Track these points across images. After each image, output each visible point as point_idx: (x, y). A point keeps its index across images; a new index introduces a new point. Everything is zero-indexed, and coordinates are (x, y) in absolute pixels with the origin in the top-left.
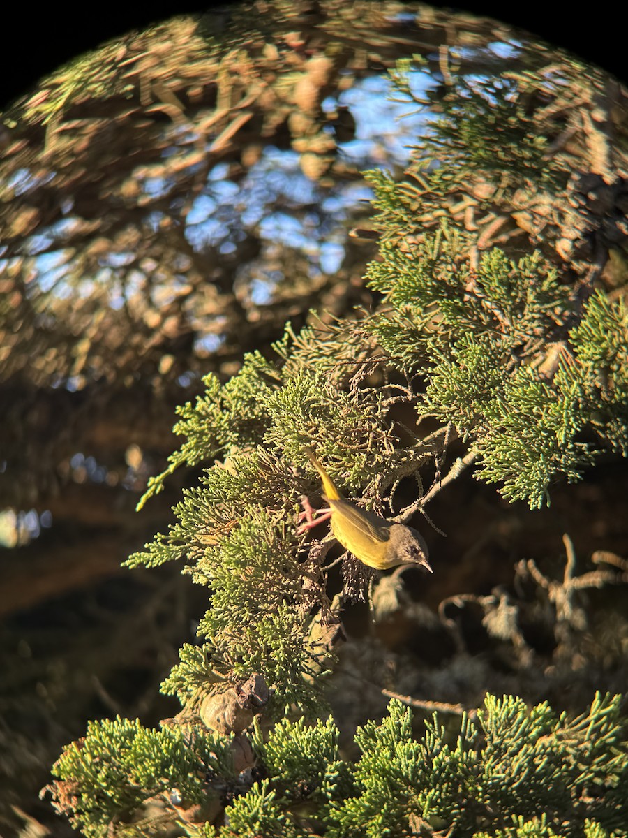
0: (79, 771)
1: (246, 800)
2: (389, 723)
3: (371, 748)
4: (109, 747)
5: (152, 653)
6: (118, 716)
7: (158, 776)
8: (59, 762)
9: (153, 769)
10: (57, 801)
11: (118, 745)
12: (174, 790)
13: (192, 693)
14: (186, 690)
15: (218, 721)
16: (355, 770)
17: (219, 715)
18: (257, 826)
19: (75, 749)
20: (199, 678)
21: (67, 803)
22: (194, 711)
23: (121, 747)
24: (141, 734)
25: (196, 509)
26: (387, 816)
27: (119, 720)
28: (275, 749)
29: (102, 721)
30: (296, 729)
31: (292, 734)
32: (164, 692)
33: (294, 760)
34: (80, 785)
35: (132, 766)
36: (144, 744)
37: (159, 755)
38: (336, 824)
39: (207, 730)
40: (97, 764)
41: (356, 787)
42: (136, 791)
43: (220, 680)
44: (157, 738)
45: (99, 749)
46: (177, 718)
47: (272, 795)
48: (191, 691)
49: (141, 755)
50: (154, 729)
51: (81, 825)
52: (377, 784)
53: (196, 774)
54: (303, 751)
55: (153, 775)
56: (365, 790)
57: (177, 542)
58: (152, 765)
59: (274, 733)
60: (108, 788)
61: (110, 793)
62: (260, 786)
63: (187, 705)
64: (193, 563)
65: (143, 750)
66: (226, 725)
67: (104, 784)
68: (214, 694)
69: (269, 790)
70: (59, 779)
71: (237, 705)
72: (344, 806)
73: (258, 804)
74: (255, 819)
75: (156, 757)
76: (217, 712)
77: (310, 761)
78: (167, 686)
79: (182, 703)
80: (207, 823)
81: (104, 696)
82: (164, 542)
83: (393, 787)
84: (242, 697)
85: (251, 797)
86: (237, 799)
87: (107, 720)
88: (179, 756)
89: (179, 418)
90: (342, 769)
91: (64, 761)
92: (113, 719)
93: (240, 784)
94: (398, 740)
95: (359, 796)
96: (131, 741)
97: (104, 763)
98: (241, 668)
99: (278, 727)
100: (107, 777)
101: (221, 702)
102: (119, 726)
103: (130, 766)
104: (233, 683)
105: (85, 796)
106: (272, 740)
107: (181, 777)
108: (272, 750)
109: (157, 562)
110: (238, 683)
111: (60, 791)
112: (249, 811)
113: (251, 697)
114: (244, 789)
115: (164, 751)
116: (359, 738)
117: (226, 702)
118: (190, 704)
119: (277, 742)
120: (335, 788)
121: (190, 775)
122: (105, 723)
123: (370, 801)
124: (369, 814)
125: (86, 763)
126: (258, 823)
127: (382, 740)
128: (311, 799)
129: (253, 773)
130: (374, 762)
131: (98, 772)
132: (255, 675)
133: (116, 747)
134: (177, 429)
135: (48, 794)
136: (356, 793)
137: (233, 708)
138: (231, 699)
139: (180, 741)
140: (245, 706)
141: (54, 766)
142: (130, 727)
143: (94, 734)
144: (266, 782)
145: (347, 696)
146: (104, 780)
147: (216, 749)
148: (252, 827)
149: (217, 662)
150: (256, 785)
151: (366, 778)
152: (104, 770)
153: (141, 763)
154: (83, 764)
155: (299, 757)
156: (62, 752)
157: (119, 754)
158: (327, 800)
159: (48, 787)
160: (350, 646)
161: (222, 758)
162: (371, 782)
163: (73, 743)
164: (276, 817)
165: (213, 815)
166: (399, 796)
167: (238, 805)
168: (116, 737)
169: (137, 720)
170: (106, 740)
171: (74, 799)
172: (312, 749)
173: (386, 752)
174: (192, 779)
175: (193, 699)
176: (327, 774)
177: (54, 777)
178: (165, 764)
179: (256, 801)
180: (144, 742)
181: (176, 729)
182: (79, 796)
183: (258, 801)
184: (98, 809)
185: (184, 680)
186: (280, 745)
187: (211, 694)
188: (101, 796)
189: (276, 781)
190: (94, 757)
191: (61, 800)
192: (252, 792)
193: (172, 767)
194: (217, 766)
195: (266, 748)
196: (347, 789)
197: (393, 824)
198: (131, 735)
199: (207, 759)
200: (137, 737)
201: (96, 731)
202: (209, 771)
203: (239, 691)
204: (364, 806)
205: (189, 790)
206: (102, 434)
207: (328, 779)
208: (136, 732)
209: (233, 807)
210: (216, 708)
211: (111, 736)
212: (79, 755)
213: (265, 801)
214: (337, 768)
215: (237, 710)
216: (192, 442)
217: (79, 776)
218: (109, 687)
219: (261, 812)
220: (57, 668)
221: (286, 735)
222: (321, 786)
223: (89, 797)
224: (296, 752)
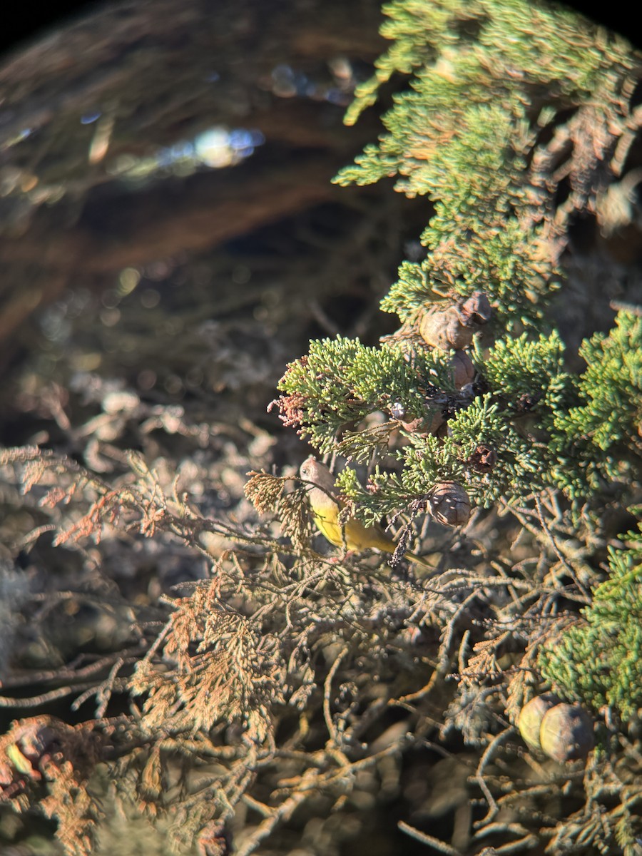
0: (303, 387)
1: (467, 413)
2: (618, 335)
3: (598, 360)
4: (331, 364)
5: (364, 281)
6: (338, 336)
7: (381, 392)
8: (284, 378)
9: (375, 385)
10: (284, 413)
11: (340, 362)
12: (396, 404)
13: (411, 311)
14: (406, 308)
15: (440, 337)
16: (581, 381)
17: (442, 331)
18: (479, 437)
19: (299, 366)
20: (421, 295)
21: (293, 416)
22: (414, 328)
23: (342, 365)
24: (362, 352)
26: (616, 424)
27: (340, 339)
28: (496, 365)
29: (323, 340)
30: (518, 345)
31: (513, 351)
32: (385, 310)
33: (517, 376)
34: (305, 400)
35: (354, 382)
36: (364, 362)
37: (380, 372)
38: (562, 433)
39: (428, 347)
40: (320, 380)
41: (582, 398)
42: (363, 405)
43: (441, 298)
44: (377, 356)
45: (322, 366)
46: (397, 334)
47: (494, 407)
48: (410, 309)
49: (362, 372)
50: (374, 348)
51: (309, 436)
52: (604, 394)
53: (417, 389)
54: (525, 366)
55: (375, 390)
56: (592, 399)
57: (392, 156)
58: (374, 381)
59: (495, 350)
60: (332, 402)
61: (334, 407)
62: (482, 400)
63: (408, 322)
64: (406, 178)
65: (364, 367)
66: (448, 342)
67: (329, 399)
68: (435, 312)
69: (491, 402)
70: (285, 394)
71: (459, 322)
72: (569, 415)
73: (480, 416)
74: (477, 430)
75: (378, 374)
76: (439, 329)
77: (533, 375)
78: (387, 304)
79: (402, 320)
80: (430, 435)
81: (322, 319)
83: (623, 396)
84: (465, 315)
85: (473, 410)
86: (459, 412)
87: (328, 339)
88: (399, 373)
89: (387, 19)
90: (567, 382)
91: (292, 375)
92: (333, 338)
93: (461, 398)
94: (627, 352)
95: (585, 405)
96: (352, 359)
97: (328, 380)
98: (464, 287)
99: (499, 344)
100: (331, 392)
101: (443, 319)
102: (341, 344)
103: (352, 382)
104: (455, 301)
105: (310, 410)
106: (493, 357)
107: (402, 393)
108: (493, 366)
110: (459, 302)
111: (286, 404)
112: (472, 424)
113: (474, 315)
114: (466, 402)
115: (385, 369)
116: (585, 350)
117: (448, 320)
118: (410, 320)
119: (498, 358)
120: (560, 399)
121: (411, 391)
122: (327, 342)
123: (597, 410)
124: (596, 422)
125: (309, 379)
126: (481, 434)
127: (609, 351)
128: (534, 411)
129: (474, 388)
130: (602, 373)
131: (322, 388)
132: (477, 293)
133: (338, 364)
134: (388, 31)
135: (275, 408)
136: (583, 403)
137: (456, 325)
138: (453, 316)
139: (400, 359)
140: (468, 324)
141: (280, 382)
142: (351, 346)
143: (316, 352)
144: (487, 396)
145: (571, 313)
146: (328, 396)
147: (437, 366)
148: (475, 438)
149: (437, 281)
150: (477, 399)
151: (592, 388)
152: (327, 385)
153: (363, 379)
154: (307, 380)
155: (522, 372)
156: (287, 369)
157: (341, 371)
158: (551, 410)
159: (275, 401)
160: (577, 262)
161: (442, 374)
162: (597, 392)
163: (296, 361)
164: (499, 428)
165: (435, 426)
166: (628, 404)
167: (460, 417)
168: (337, 355)
169: (357, 339)
170: (328, 358)
171: (300, 412)
172: (536, 365)
173: (615, 363)
174: (413, 394)
175: (413, 317)
176: (551, 387)
177: (279, 392)
178: (387, 380)
179: (478, 414)
180: (365, 360)
181: (396, 346)
182: (305, 410)
183: (480, 414)
184: (324, 422)
185: (403, 298)
186: (501, 361)
187: (431, 311)
188: (325, 410)
189: (498, 395)
190: (317, 374)
191: (288, 412)
192: (474, 406)
193: (393, 383)
194: (438, 382)
195: (486, 364)
196: (572, 399)
197: (622, 432)
198: (352, 353)
199: (427, 376)
200: (358, 355)
201: (318, 349)
202: (431, 386)
203: (461, 308)
204: (591, 416)
205: (411, 404)
207: (552, 391)
208: (356, 350)
209: (456, 420)
210: (439, 324)
211: (332, 354)
212: (303, 371)
213: (488, 414)
214: (562, 381)
215: (459, 327)
216: (405, 46)
217: (304, 392)
218: (327, 310)
219: (483, 423)
220: (273, 293)
221: (508, 352)
222: (545, 398)
223: (314, 411)
224: (518, 367)
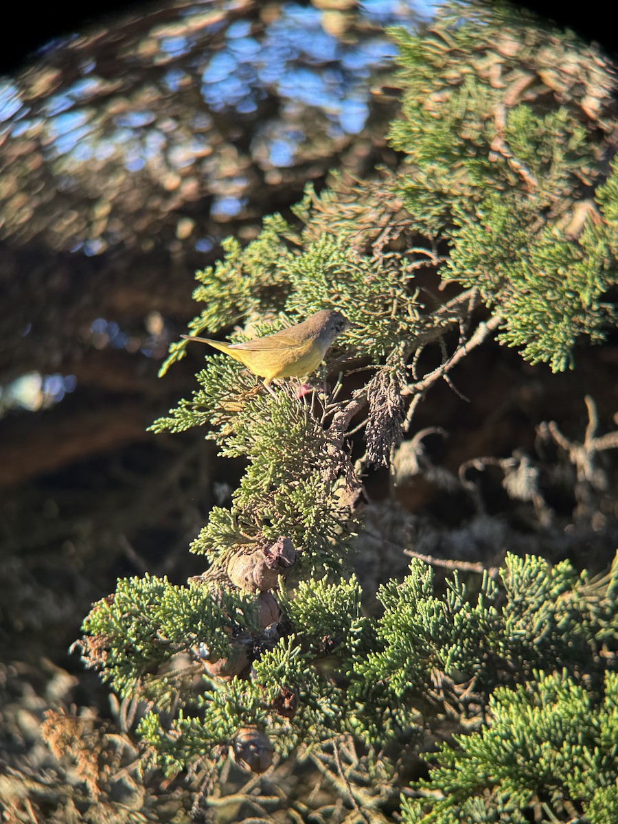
0: (109, 627)
1: (272, 655)
2: (410, 581)
3: (392, 605)
4: (138, 603)
5: (177, 514)
6: (146, 574)
7: (187, 631)
8: (89, 617)
9: (182, 625)
10: (87, 654)
11: (147, 601)
12: (202, 644)
13: (219, 553)
14: (214, 550)
15: (247, 580)
16: (378, 626)
17: (247, 575)
18: (283, 680)
19: (105, 605)
20: (229, 539)
21: (97, 657)
22: (221, 569)
23: (149, 604)
24: (170, 591)
25: (220, 376)
26: (409, 670)
27: (148, 578)
28: (300, 606)
29: (131, 578)
30: (320, 587)
31: (316, 592)
32: (194, 552)
33: (318, 615)
34: (110, 640)
35: (161, 622)
36: (172, 601)
37: (188, 610)
38: (360, 678)
39: (233, 587)
40: (125, 619)
41: (378, 642)
42: (166, 645)
43: (248, 541)
44: (186, 594)
45: (129, 605)
46: (204, 575)
47: (298, 649)
48: (218, 550)
49: (169, 611)
50: (182, 587)
51: (111, 679)
52: (399, 639)
53: (223, 628)
54: (327, 608)
55: (182, 630)
56: (388, 645)
57: (201, 408)
58: (181, 621)
59: (298, 590)
60: (137, 643)
61: (139, 648)
62: (286, 641)
63: (215, 563)
64: (216, 429)
65: (172, 606)
66: (254, 584)
67: (134, 639)
68: (241, 554)
69: (295, 644)
70: (89, 634)
71: (264, 565)
72: (368, 660)
73: (284, 658)
74: (281, 673)
75: (185, 613)
76: (245, 571)
77: (334, 617)
78: (196, 546)
79: (210, 562)
80: (236, 677)
81: (132, 554)
82: (189, 408)
83: (415, 642)
84: (270, 558)
85: (278, 651)
86: (265, 654)
87: (136, 577)
88: (207, 612)
89: (199, 283)
90: (365, 625)
91: (96, 615)
92: (141, 576)
93: (265, 639)
94: (420, 598)
95: (381, 650)
96: (160, 598)
97: (134, 619)
98: (270, 531)
99: (302, 585)
100: (137, 631)
101: (249, 562)
102: (147, 583)
103: (158, 621)
104: (261, 545)
105: (115, 651)
106: (297, 597)
107: (209, 632)
108: (297, 606)
109: (182, 428)
110: (265, 545)
111: (89, 645)
112: (276, 666)
113: (279, 558)
114: (271, 644)
115: (193, 608)
116: (381, 595)
117: (254, 563)
118: (218, 562)
119: (301, 599)
120: (359, 642)
121: (217, 630)
122: (134, 580)
123: (392, 655)
124: (392, 668)
125: (115, 618)
126: (285, 677)
127: (404, 597)
128: (335, 653)
129: (278, 628)
130: (397, 618)
131: (128, 627)
132: (282, 538)
133: (145, 603)
134: (198, 295)
135: (78, 649)
136: (379, 647)
137: (261, 568)
138: (259, 559)
139: (207, 598)
140: (273, 567)
141: (85, 622)
142: (159, 584)
143: (123, 591)
144: (292, 638)
145: (368, 556)
146: (133, 635)
147: (243, 606)
148: (279, 681)
149: (244, 525)
150: (282, 639)
151: (388, 634)
152: (133, 625)
153: (170, 618)
154: (113, 620)
155: (324, 613)
156: (92, 608)
157: (148, 610)
158: (351, 654)
159: (78, 642)
160: (371, 508)
161: (248, 614)
162: (392, 636)
163: (103, 600)
164: (302, 671)
165: (239, 669)
166: (421, 651)
167: (265, 659)
168: (145, 593)
169: (165, 577)
170: (135, 596)
171: (104, 653)
172: (336, 605)
173: (408, 609)
174: (219, 634)
175: (220, 559)
176: (351, 630)
177: (83, 633)
178: (194, 619)
179: (282, 657)
180: (172, 598)
181: (204, 586)
182: (109, 650)
183: (285, 656)
184: (128, 663)
185: (213, 541)
186: (305, 601)
187: (238, 553)
188: (130, 651)
189: (301, 635)
190: (124, 613)
191: (91, 654)
192: (279, 647)
193: (200, 623)
194: (244, 621)
195: (291, 604)
196: (371, 644)
197: (415, 678)
198: (160, 591)
199: (233, 614)
200: (166, 593)
201: (126, 588)
202: (236, 626)
203: (267, 553)
204: (387, 661)
205: (216, 644)
206: (123, 299)
207: (352, 634)
208: (163, 589)
209: (260, 661)
210: (245, 567)
211: (140, 592)
212: (109, 610)
213: (291, 656)
214: (360, 625)
215: (265, 570)
216: (213, 308)
217: (108, 632)
218: (136, 545)
219: (287, 666)
220: (84, 527)
221: (310, 593)
222: (346, 641)
223: (118, 652)
224: (320, 608)
